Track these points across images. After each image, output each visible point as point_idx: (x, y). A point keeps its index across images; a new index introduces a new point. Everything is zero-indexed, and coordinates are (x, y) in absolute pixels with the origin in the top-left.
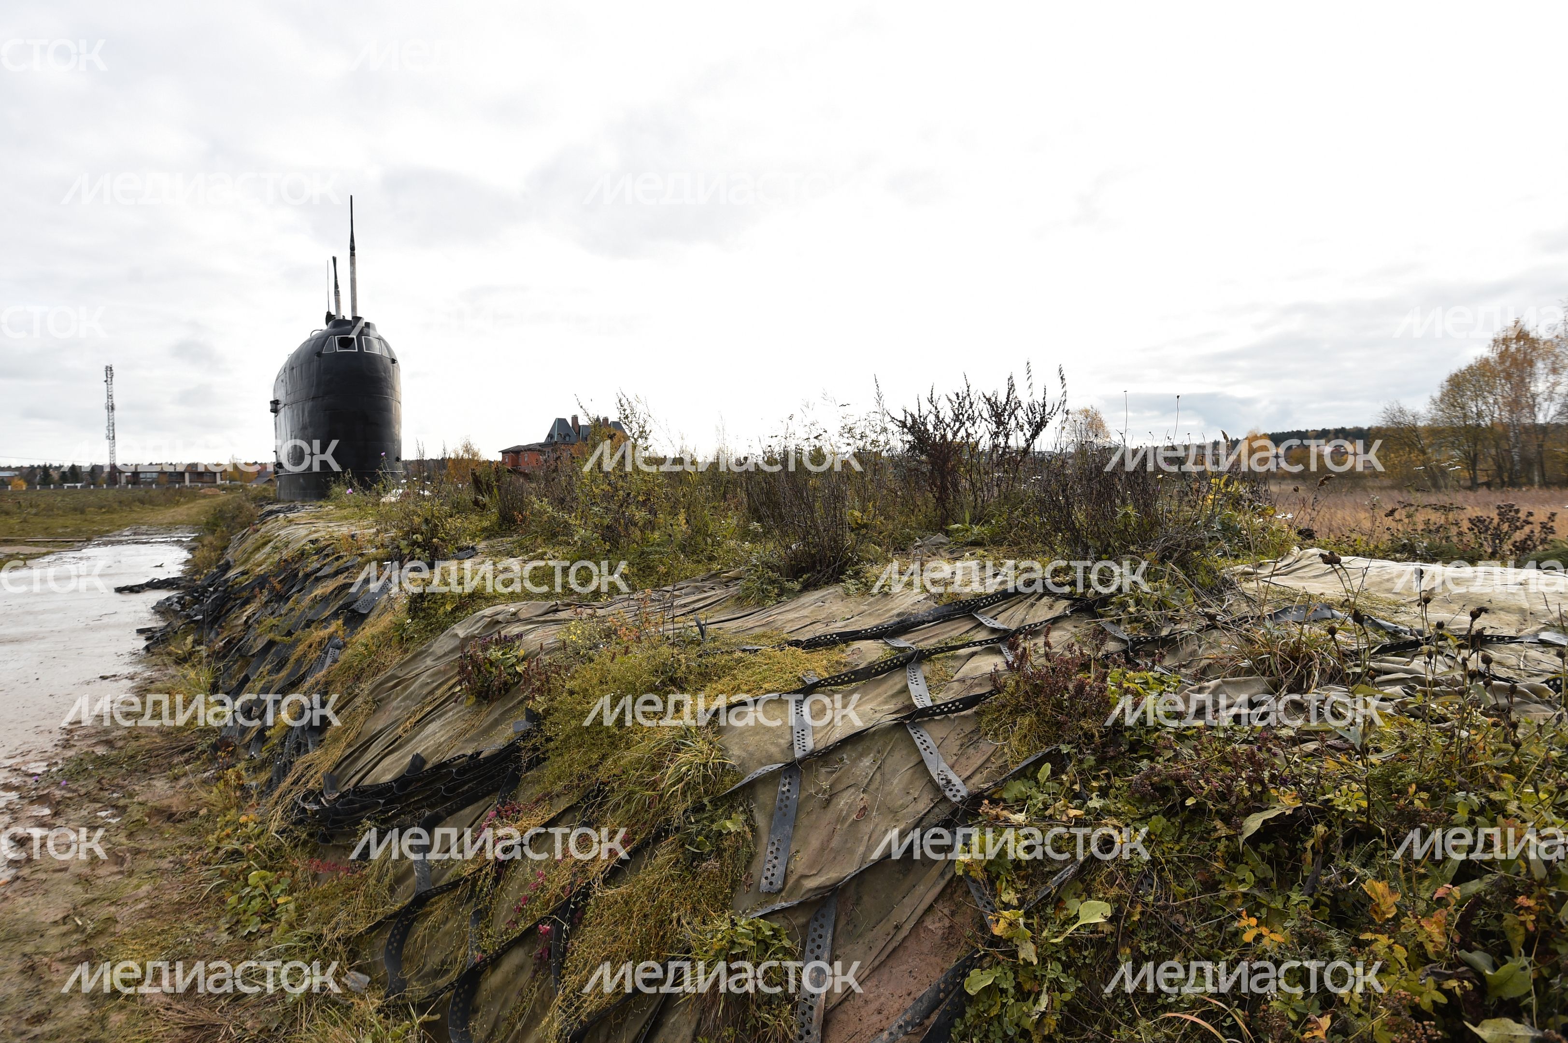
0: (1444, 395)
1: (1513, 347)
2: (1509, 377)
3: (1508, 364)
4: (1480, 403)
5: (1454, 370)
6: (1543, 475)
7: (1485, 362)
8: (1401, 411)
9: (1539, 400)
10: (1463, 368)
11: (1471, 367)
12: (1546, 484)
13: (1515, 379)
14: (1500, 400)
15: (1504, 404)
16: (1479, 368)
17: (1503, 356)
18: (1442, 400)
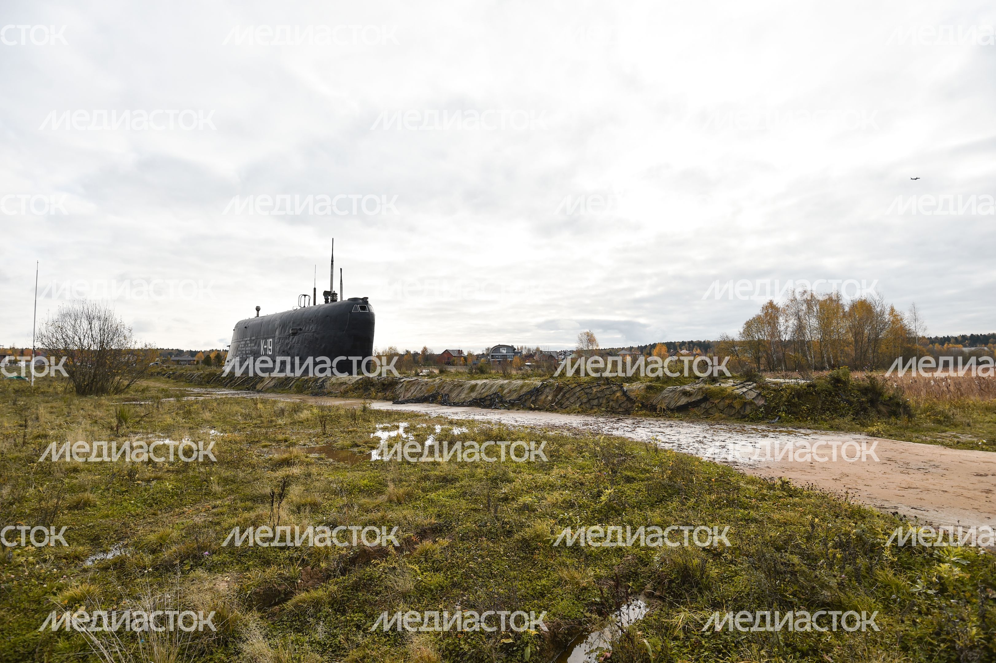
0: (744, 330)
1: (770, 311)
2: (769, 323)
3: (768, 318)
4: (759, 334)
5: (748, 320)
6: (786, 366)
7: (759, 317)
8: (727, 337)
9: (782, 333)
10: (751, 319)
11: (754, 318)
12: (787, 370)
13: (772, 324)
14: (767, 334)
15: (768, 335)
16: (757, 319)
17: (766, 314)
18: (743, 333)
